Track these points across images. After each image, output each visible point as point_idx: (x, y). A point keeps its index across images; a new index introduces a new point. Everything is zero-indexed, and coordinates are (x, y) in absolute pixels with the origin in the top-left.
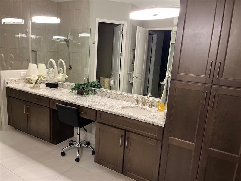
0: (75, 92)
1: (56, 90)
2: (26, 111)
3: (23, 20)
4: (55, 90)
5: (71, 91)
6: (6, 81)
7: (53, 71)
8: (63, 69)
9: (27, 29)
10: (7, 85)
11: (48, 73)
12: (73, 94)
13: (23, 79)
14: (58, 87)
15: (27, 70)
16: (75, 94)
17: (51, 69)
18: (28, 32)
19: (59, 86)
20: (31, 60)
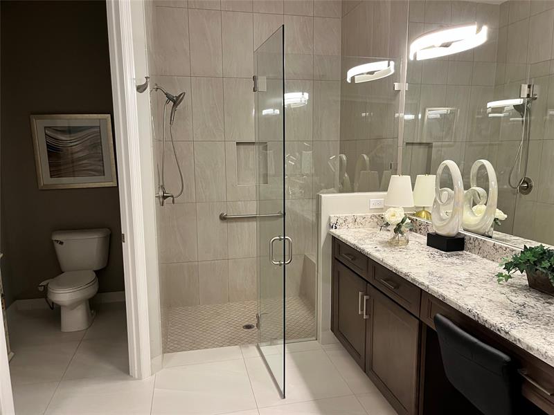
0: (520, 277)
1: (454, 259)
2: (362, 310)
4: (450, 260)
5: (500, 275)
6: (333, 221)
7: (450, 198)
8: (487, 190)
9: (396, 84)
10: (333, 230)
11: (435, 201)
12: (511, 285)
13: (374, 216)
14: (462, 249)
15: (385, 193)
17: (447, 191)
18: (400, 90)
19: (468, 245)
20: (399, 167)
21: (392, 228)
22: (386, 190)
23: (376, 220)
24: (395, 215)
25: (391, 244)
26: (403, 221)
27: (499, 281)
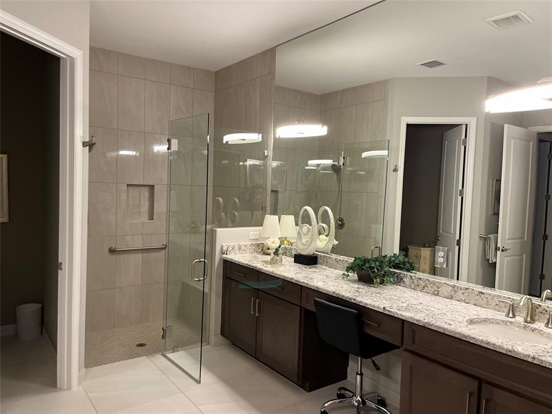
0: (354, 276)
1: (314, 269)
2: (254, 310)
3: (260, 135)
4: (312, 270)
5: (344, 274)
6: (225, 248)
7: (308, 231)
8: (329, 227)
9: (266, 151)
10: (225, 256)
11: (299, 233)
12: (349, 280)
13: (253, 244)
14: (316, 264)
15: (261, 228)
16: (354, 281)
17: (306, 227)
18: (267, 156)
19: (319, 261)
20: (268, 209)
21: (272, 251)
22: (262, 226)
23: (254, 247)
24: (273, 243)
25: (272, 262)
26: (279, 247)
27: (343, 278)
